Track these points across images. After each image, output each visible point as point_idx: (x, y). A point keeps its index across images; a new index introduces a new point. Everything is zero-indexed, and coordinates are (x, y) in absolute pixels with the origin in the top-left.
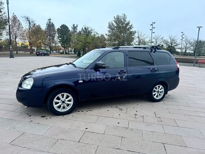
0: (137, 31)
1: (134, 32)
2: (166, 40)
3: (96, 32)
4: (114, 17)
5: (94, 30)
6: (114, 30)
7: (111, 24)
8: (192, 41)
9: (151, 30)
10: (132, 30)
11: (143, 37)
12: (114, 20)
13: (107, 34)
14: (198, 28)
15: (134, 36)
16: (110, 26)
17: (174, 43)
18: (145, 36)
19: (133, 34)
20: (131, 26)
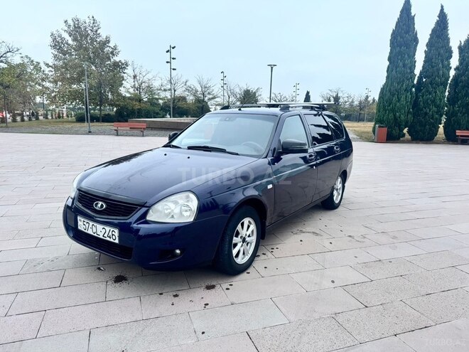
0: (129, 63)
1: (123, 64)
2: (192, 87)
3: (27, 56)
4: (66, 22)
5: (20, 52)
6: (71, 55)
7: (58, 39)
8: (237, 90)
9: (167, 62)
10: (117, 59)
11: (147, 77)
12: (66, 28)
13: (51, 64)
14: (270, 67)
15: (124, 73)
16: (57, 44)
17: (209, 94)
18: (150, 76)
19: (122, 68)
20: (115, 48)
